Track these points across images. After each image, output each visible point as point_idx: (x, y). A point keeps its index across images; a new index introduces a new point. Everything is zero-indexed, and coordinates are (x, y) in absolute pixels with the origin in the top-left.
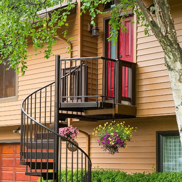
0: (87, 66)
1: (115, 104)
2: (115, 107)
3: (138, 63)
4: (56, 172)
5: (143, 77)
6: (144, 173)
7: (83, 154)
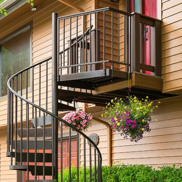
0: (99, 31)
1: (131, 74)
2: (131, 78)
3: (164, 20)
4: (55, 165)
5: (172, 36)
6: (174, 165)
7: (86, 140)
